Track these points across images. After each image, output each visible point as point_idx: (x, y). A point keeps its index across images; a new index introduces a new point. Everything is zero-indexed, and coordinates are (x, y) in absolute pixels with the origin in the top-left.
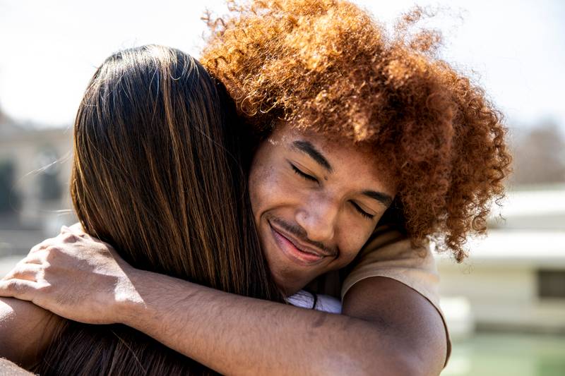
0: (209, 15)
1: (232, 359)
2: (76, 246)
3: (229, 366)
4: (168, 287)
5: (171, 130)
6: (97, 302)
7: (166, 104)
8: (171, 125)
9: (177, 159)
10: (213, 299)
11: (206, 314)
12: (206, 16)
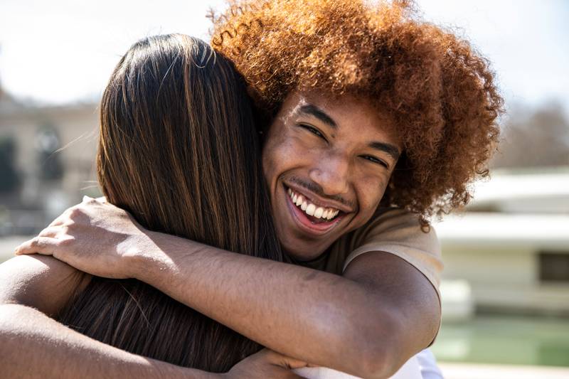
0: (213, 14)
1: (230, 308)
2: (95, 208)
3: (227, 315)
4: (177, 245)
5: (189, 110)
6: (112, 255)
7: (186, 86)
8: (189, 105)
9: (194, 137)
10: (217, 254)
11: (209, 266)
12: (210, 14)
